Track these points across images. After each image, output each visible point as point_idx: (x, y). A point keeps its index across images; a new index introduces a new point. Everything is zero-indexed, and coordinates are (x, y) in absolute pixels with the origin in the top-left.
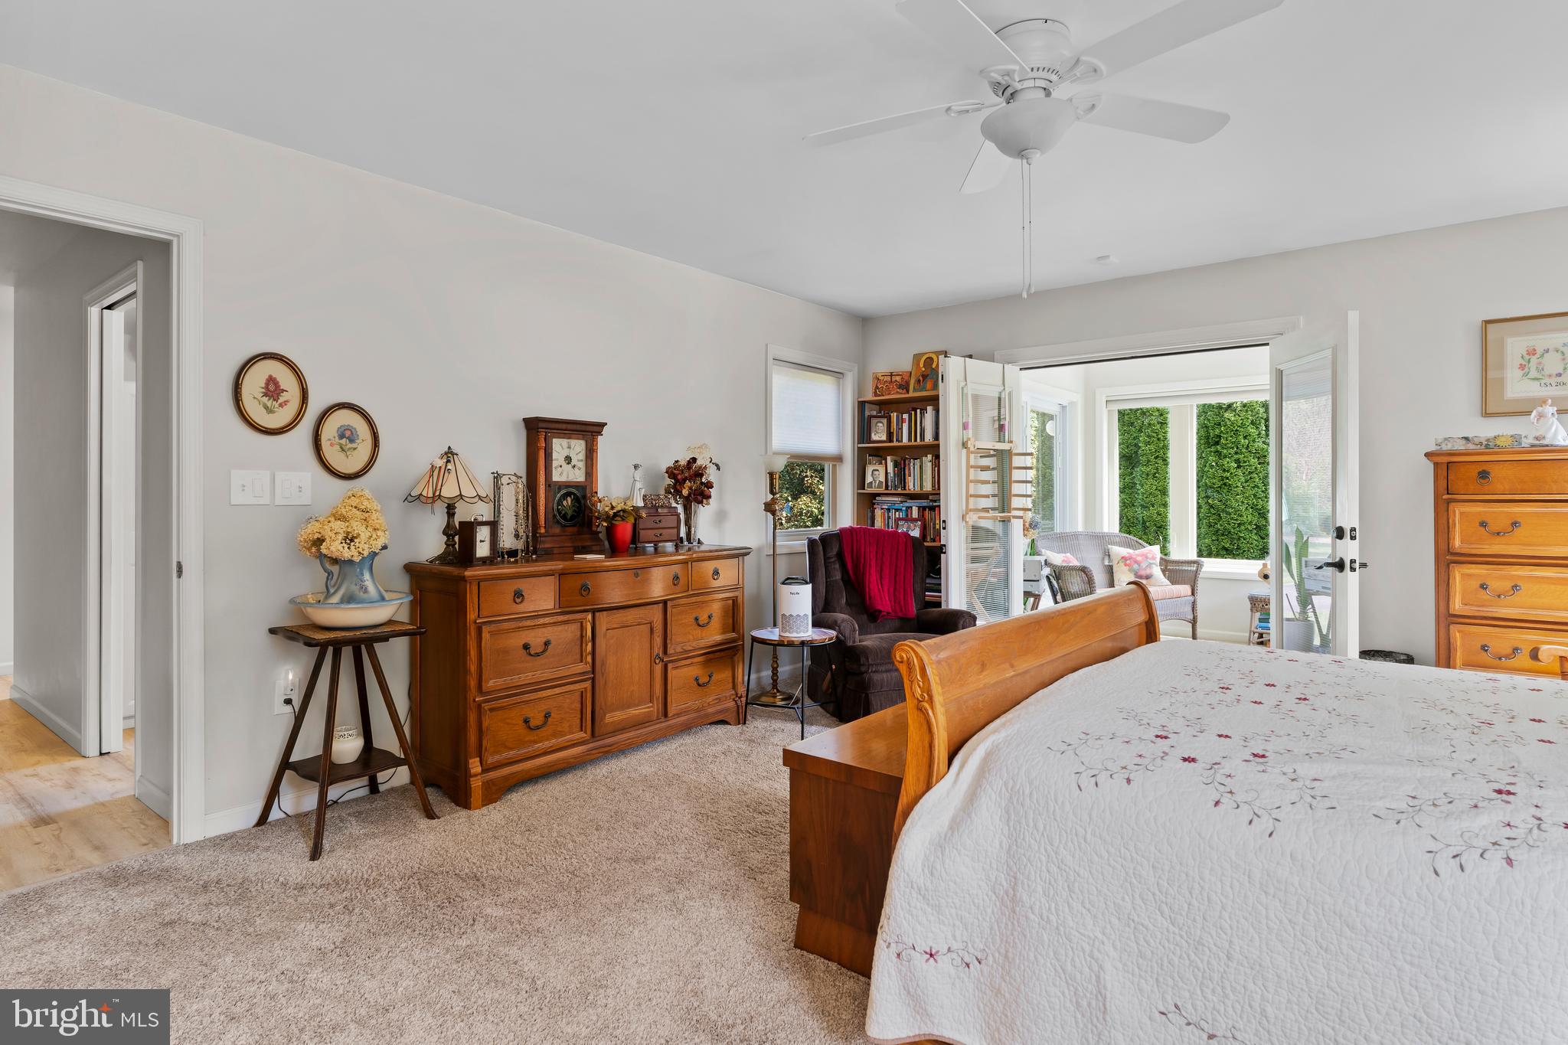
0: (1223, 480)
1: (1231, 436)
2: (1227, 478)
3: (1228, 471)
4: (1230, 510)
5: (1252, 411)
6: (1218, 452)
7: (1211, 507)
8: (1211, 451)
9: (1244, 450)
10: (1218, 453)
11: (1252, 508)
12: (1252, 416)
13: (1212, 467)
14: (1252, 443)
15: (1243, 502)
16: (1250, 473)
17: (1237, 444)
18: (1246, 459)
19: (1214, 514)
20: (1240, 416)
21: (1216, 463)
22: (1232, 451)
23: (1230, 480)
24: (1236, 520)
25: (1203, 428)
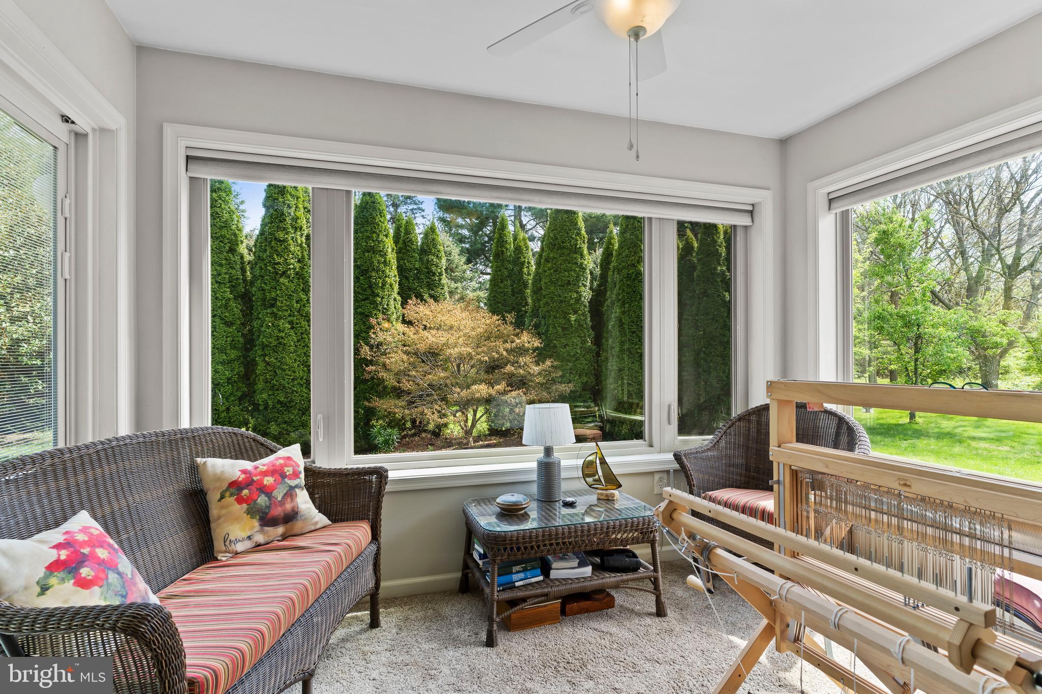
0: (278, 339)
1: (286, 300)
2: (282, 338)
3: (283, 332)
4: (285, 367)
5: (303, 280)
6: (273, 313)
7: (268, 364)
8: (267, 313)
9: (296, 313)
10: (274, 315)
11: (303, 365)
12: (303, 283)
13: (268, 327)
14: (302, 308)
15: (295, 360)
16: (302, 334)
17: (290, 307)
18: (298, 321)
19: (270, 371)
20: (293, 283)
21: (272, 324)
22: (286, 314)
23: (284, 340)
24: (290, 376)
25: (259, 290)
